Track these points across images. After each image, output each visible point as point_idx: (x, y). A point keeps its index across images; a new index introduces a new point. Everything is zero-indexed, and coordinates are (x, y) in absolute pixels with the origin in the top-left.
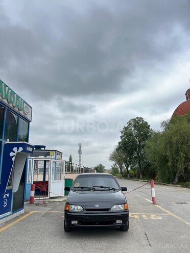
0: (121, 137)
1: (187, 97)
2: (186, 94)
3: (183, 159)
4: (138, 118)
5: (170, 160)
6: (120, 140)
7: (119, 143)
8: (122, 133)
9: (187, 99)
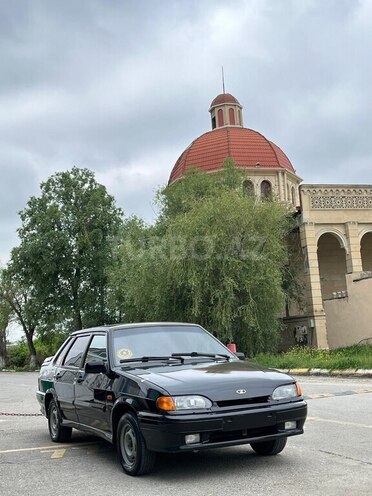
0: (22, 232)
1: (214, 120)
2: (212, 111)
3: (232, 296)
4: (75, 171)
5: (197, 300)
6: (18, 243)
7: (15, 252)
8: (23, 218)
9: (214, 126)
